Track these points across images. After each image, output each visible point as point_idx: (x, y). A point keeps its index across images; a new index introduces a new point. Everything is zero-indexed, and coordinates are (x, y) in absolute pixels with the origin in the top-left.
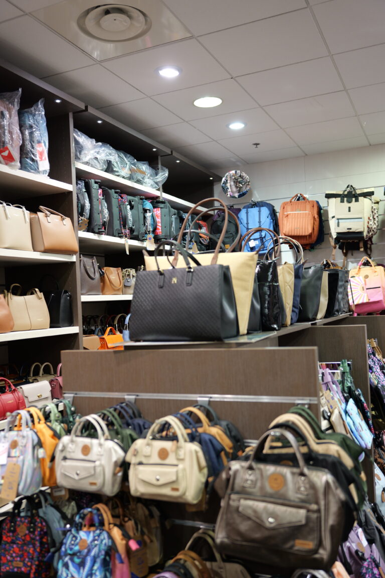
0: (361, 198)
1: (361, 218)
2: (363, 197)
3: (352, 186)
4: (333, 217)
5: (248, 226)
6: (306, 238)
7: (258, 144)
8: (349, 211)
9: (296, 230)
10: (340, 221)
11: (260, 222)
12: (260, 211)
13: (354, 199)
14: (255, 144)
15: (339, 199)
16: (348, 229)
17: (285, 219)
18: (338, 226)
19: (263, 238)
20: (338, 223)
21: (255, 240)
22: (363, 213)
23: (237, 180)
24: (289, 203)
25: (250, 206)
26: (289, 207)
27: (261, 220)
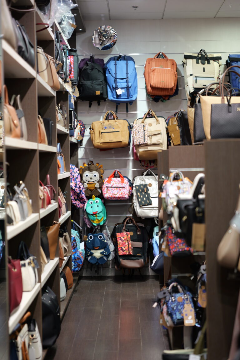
0: (211, 62)
1: (213, 78)
2: (213, 61)
3: (204, 51)
4: (191, 75)
5: (116, 76)
6: (168, 91)
7: (137, 7)
8: (204, 71)
9: (161, 83)
10: (197, 78)
11: (127, 73)
12: (127, 64)
13: (206, 61)
14: (133, 7)
15: (195, 60)
16: (204, 85)
17: (152, 73)
18: (196, 82)
19: (129, 87)
20: (196, 80)
21: (122, 88)
22: (214, 73)
23: (102, 33)
24: (154, 59)
25: (116, 58)
26: (154, 63)
27: (128, 72)
